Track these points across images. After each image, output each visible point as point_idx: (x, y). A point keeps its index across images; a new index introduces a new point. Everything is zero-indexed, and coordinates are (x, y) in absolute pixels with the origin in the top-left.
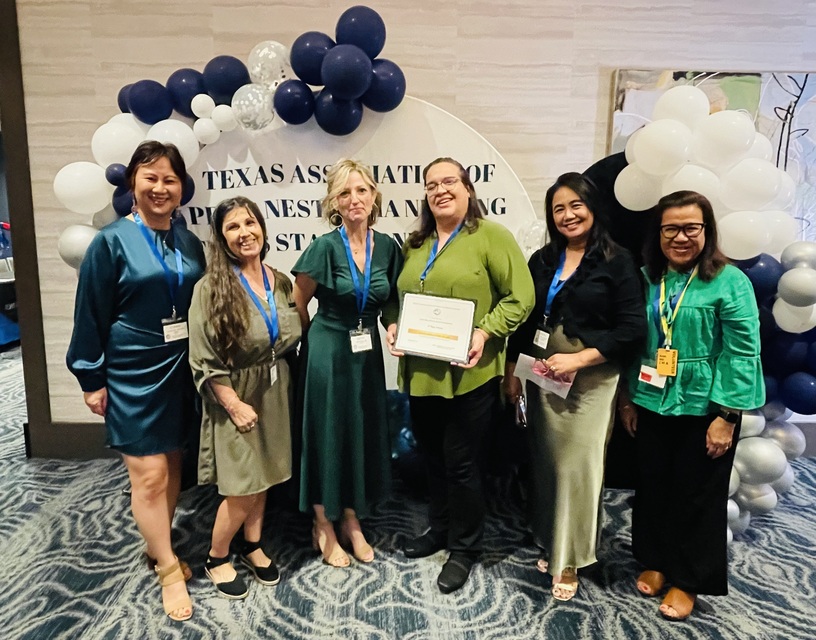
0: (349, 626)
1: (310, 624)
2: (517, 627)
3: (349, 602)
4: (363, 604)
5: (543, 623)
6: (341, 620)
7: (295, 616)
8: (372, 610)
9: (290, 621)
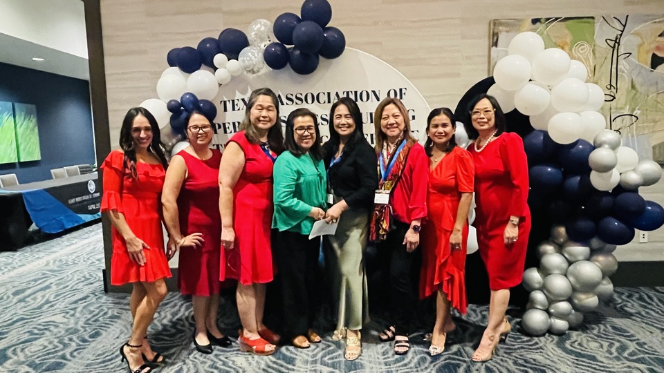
0: (317, 368)
1: (294, 367)
2: (419, 369)
3: (317, 358)
4: (326, 359)
5: (435, 368)
6: (312, 365)
7: (285, 364)
8: (330, 362)
9: (282, 366)
